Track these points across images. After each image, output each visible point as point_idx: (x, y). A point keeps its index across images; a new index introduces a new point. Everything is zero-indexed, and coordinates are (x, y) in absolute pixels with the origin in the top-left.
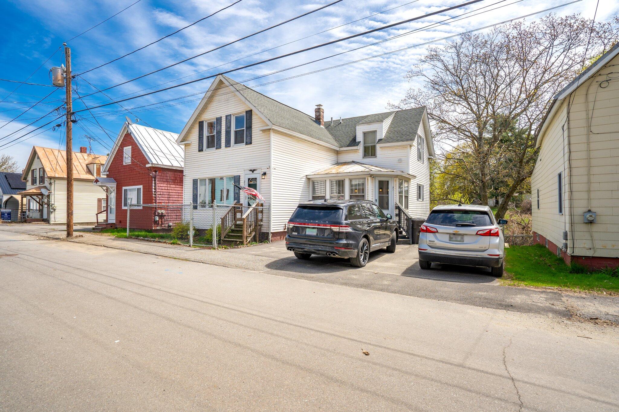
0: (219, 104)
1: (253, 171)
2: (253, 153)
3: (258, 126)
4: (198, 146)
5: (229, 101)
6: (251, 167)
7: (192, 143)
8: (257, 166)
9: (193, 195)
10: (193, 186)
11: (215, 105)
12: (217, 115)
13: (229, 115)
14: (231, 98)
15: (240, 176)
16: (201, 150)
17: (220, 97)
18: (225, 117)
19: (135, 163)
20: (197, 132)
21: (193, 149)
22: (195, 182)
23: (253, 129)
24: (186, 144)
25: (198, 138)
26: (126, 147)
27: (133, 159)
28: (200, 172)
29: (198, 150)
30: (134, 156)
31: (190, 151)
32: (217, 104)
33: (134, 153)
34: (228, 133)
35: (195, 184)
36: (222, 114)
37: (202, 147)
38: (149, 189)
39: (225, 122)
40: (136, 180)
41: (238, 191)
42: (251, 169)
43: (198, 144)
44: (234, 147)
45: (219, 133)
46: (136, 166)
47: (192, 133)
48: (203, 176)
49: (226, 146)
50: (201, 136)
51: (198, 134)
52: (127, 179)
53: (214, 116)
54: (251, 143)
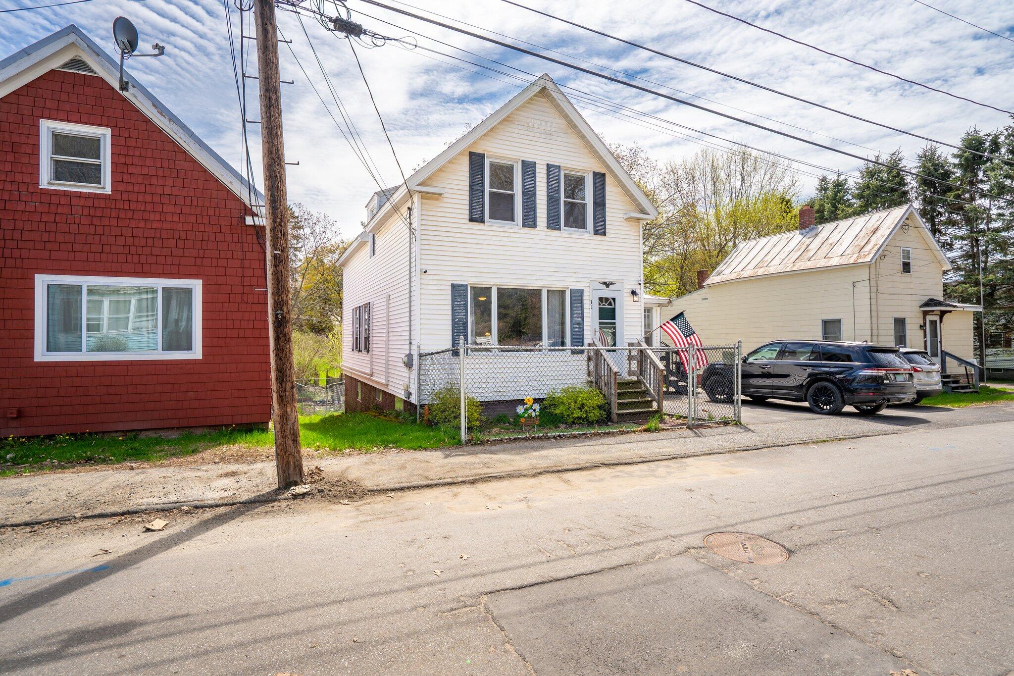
0: (526, 133)
1: (607, 285)
2: (608, 252)
3: (620, 207)
4: (468, 207)
5: (553, 137)
6: (605, 277)
7: (445, 196)
8: (617, 277)
9: (454, 323)
10: (454, 301)
11: (516, 131)
12: (524, 154)
13: (556, 166)
14: (558, 134)
15: (582, 291)
16: (476, 218)
17: (530, 120)
18: (545, 167)
19: (148, 198)
20: (462, 173)
21: (450, 210)
22: (457, 291)
23: (607, 210)
24: (425, 195)
25: (468, 188)
26: (61, 120)
27: (127, 178)
28: (474, 270)
29: (467, 217)
30: (132, 170)
31: (439, 214)
32: (522, 132)
33: (136, 161)
34: (552, 201)
35: (460, 296)
36: (538, 157)
37: (479, 212)
38: (245, 296)
39: (545, 176)
40: (152, 260)
41: (579, 319)
42: (605, 280)
43: (467, 203)
44: (566, 232)
45: (529, 195)
46: (149, 207)
47: (445, 172)
48: (482, 281)
49: (549, 227)
50: (479, 188)
51: (467, 179)
52: (78, 247)
53: (517, 154)
54: (604, 234)
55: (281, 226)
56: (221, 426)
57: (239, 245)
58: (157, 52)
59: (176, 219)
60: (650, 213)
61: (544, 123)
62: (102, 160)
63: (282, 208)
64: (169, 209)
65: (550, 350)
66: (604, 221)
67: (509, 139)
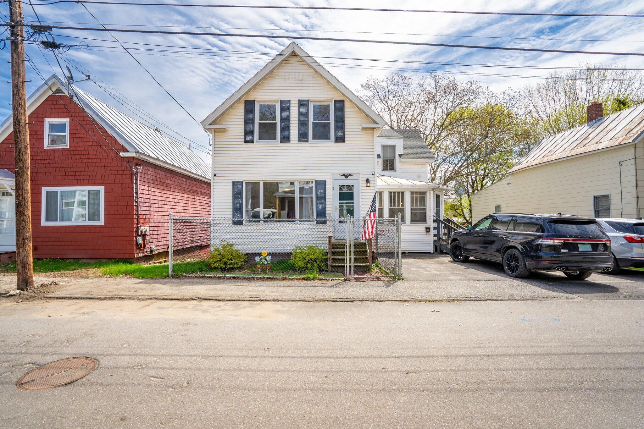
0: (283, 82)
1: (347, 176)
2: (346, 153)
3: (356, 122)
4: (243, 134)
5: (304, 82)
6: (344, 171)
7: (230, 129)
8: (354, 171)
9: (234, 205)
10: (234, 191)
11: (277, 82)
12: (282, 97)
13: (306, 100)
14: (307, 79)
15: (325, 181)
16: (249, 139)
17: (287, 74)
18: (297, 102)
19: (83, 148)
20: (239, 114)
21: (233, 137)
22: (237, 186)
23: (346, 125)
24: (217, 130)
25: (243, 123)
26: (52, 117)
27: (75, 140)
28: (247, 172)
29: (243, 140)
30: (77, 136)
31: (226, 140)
32: (281, 82)
33: (79, 131)
34: (303, 123)
35: (237, 188)
36: (291, 97)
37: (251, 136)
38: (123, 193)
39: (298, 108)
40: (84, 177)
41: (323, 201)
42: (344, 173)
43: (243, 131)
44: (314, 143)
45: (286, 121)
46: (83, 153)
47: (230, 115)
48: (253, 178)
49: (300, 141)
50: (250, 122)
51: (243, 117)
52: (57, 174)
53: (277, 97)
54: (343, 141)
55: (19, 156)
56: (112, 259)
57: (120, 167)
58: (87, 78)
59: (94, 157)
60: (379, 123)
61: (297, 74)
62: (66, 133)
63: (20, 147)
64: (91, 152)
65: (300, 221)
66: (343, 132)
67: (273, 88)
